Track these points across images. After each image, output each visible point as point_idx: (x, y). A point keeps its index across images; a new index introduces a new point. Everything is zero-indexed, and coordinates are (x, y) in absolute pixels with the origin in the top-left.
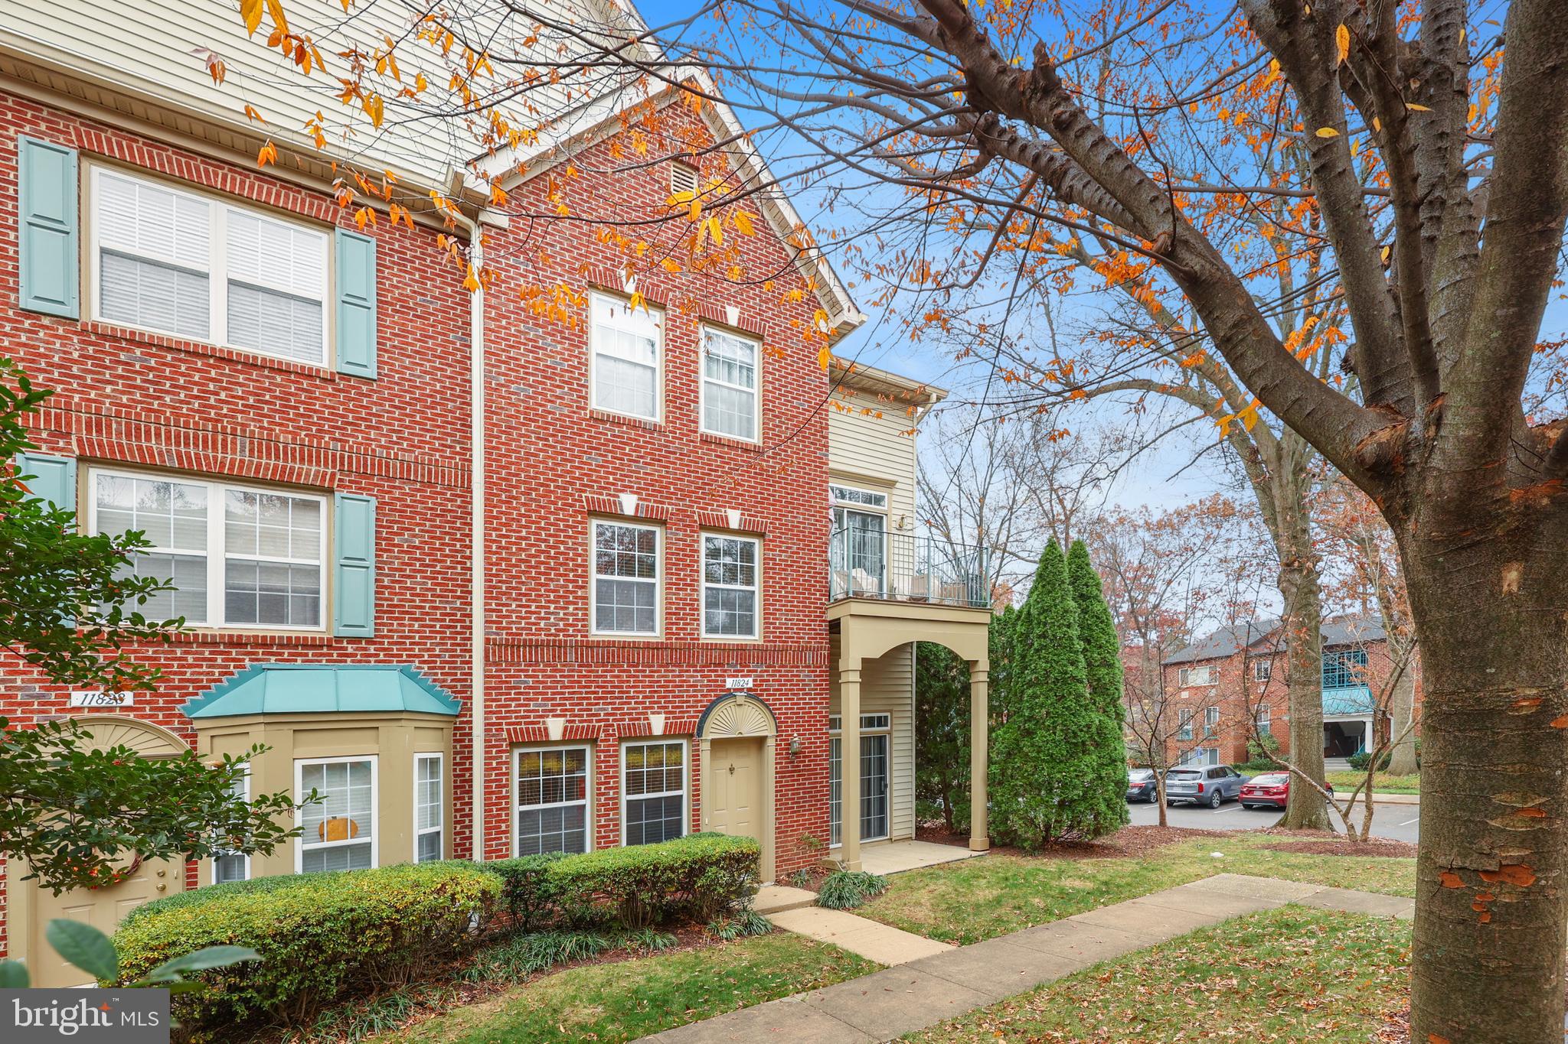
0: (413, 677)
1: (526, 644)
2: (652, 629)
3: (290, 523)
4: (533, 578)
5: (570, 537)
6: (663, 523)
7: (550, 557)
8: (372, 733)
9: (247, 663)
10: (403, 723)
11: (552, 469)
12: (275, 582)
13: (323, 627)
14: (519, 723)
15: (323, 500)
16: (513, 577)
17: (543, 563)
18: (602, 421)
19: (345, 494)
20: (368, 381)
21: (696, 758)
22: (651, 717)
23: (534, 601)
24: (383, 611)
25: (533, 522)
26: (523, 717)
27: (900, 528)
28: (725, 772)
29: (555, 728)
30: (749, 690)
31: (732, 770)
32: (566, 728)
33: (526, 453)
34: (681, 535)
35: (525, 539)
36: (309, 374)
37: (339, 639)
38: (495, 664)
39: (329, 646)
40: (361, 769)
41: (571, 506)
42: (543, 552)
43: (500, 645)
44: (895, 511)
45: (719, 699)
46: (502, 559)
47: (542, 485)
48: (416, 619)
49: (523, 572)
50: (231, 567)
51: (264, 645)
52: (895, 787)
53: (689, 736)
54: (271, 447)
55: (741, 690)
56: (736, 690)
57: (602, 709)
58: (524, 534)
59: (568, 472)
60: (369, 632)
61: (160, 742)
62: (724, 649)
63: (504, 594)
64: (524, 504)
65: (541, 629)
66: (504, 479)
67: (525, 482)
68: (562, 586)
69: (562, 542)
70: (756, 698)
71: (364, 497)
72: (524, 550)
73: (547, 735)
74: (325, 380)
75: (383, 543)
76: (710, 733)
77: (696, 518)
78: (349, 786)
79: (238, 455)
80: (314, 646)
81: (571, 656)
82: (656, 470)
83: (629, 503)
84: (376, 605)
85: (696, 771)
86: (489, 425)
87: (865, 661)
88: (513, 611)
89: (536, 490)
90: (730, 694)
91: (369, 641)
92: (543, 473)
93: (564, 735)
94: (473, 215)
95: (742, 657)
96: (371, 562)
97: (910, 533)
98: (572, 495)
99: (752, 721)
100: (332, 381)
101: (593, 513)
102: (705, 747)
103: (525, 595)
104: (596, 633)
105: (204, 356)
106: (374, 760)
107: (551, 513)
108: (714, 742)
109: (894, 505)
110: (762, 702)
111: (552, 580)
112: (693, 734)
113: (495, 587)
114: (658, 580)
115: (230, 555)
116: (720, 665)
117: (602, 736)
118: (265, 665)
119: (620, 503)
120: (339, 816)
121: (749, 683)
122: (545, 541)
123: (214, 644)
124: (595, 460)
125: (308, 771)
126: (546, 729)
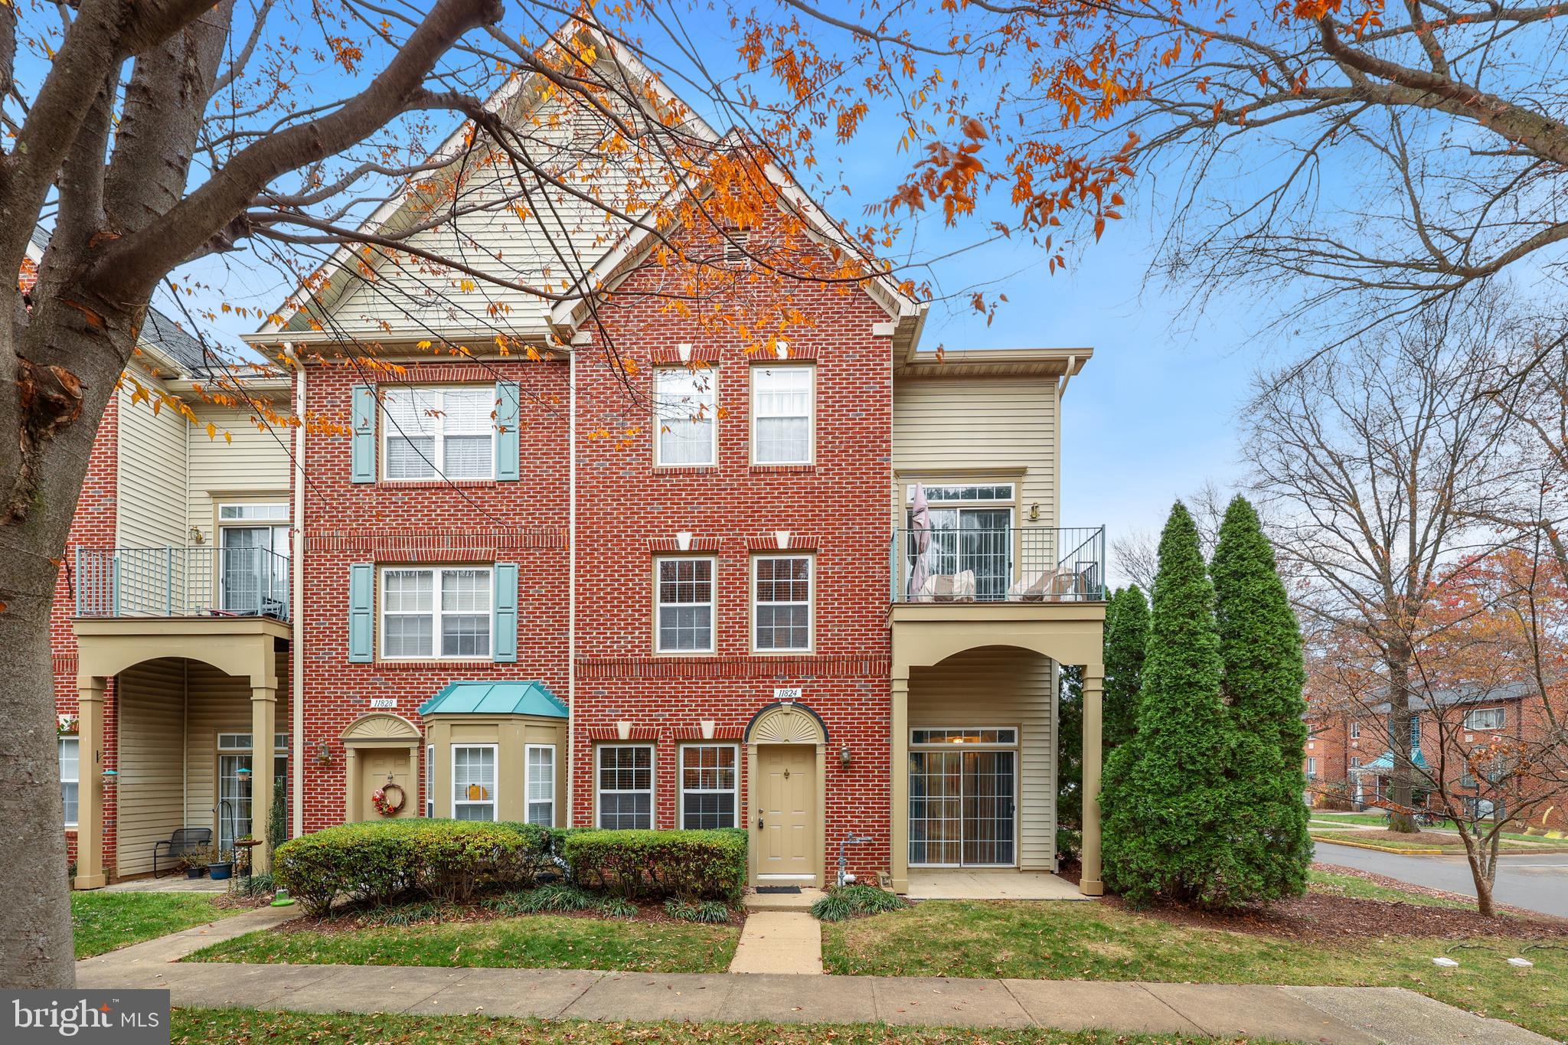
0: (540, 689)
1: (603, 663)
2: (708, 646)
3: (474, 587)
4: (608, 611)
5: (637, 575)
6: (715, 553)
7: (621, 593)
8: (495, 728)
9: (449, 681)
10: (513, 722)
11: (623, 522)
12: (467, 628)
13: (490, 656)
14: (598, 725)
15: (490, 569)
16: (594, 611)
17: (616, 598)
18: (662, 475)
19: (501, 564)
20: (513, 483)
21: (744, 761)
22: (702, 722)
23: (609, 629)
24: (523, 642)
25: (609, 567)
26: (600, 720)
27: (1033, 519)
28: (780, 776)
29: (624, 729)
30: (798, 699)
31: (787, 775)
32: (631, 730)
33: (604, 514)
34: (731, 561)
35: (603, 580)
36: (481, 487)
37: (497, 664)
38: (582, 679)
39: (492, 669)
40: (488, 752)
41: (638, 549)
42: (616, 589)
43: (584, 665)
44: (1025, 501)
45: (767, 708)
46: (587, 598)
47: (615, 536)
48: (543, 648)
49: (601, 607)
50: (445, 618)
51: (457, 669)
52: (1024, 811)
53: (739, 741)
54: (461, 539)
55: (789, 700)
56: (784, 700)
57: (662, 715)
58: (602, 577)
59: (636, 522)
60: (513, 658)
61: (407, 730)
62: (771, 661)
63: (588, 625)
64: (603, 554)
65: (614, 651)
66: (588, 537)
67: (603, 536)
68: (631, 615)
69: (631, 580)
70: (806, 708)
71: (512, 564)
72: (602, 589)
73: (617, 735)
74: (490, 488)
75: (523, 595)
76: (757, 738)
77: (746, 544)
78: (481, 764)
79: (444, 549)
80: (483, 669)
81: (636, 672)
82: (709, 508)
83: (684, 540)
84: (518, 639)
85: (744, 772)
86: (579, 495)
87: (913, 669)
88: (594, 638)
89: (611, 541)
90: (777, 703)
91: (514, 664)
92: (616, 527)
93: (630, 735)
94: (566, 342)
95: (791, 669)
96: (515, 609)
97: (1048, 524)
98: (638, 540)
99: (802, 730)
100: (494, 487)
101: (655, 553)
102: (752, 751)
103: (603, 624)
104: (659, 652)
105: (429, 488)
106: (496, 747)
107: (622, 558)
108: (760, 747)
109: (1025, 494)
110: (811, 712)
111: (622, 611)
112: (742, 739)
113: (581, 620)
114: (713, 604)
115: (444, 612)
116: (768, 676)
117: (661, 737)
118: (457, 682)
119: (677, 542)
120: (477, 783)
121: (798, 693)
122: (618, 580)
123: (433, 669)
124: (657, 508)
125: (460, 752)
126: (616, 730)
